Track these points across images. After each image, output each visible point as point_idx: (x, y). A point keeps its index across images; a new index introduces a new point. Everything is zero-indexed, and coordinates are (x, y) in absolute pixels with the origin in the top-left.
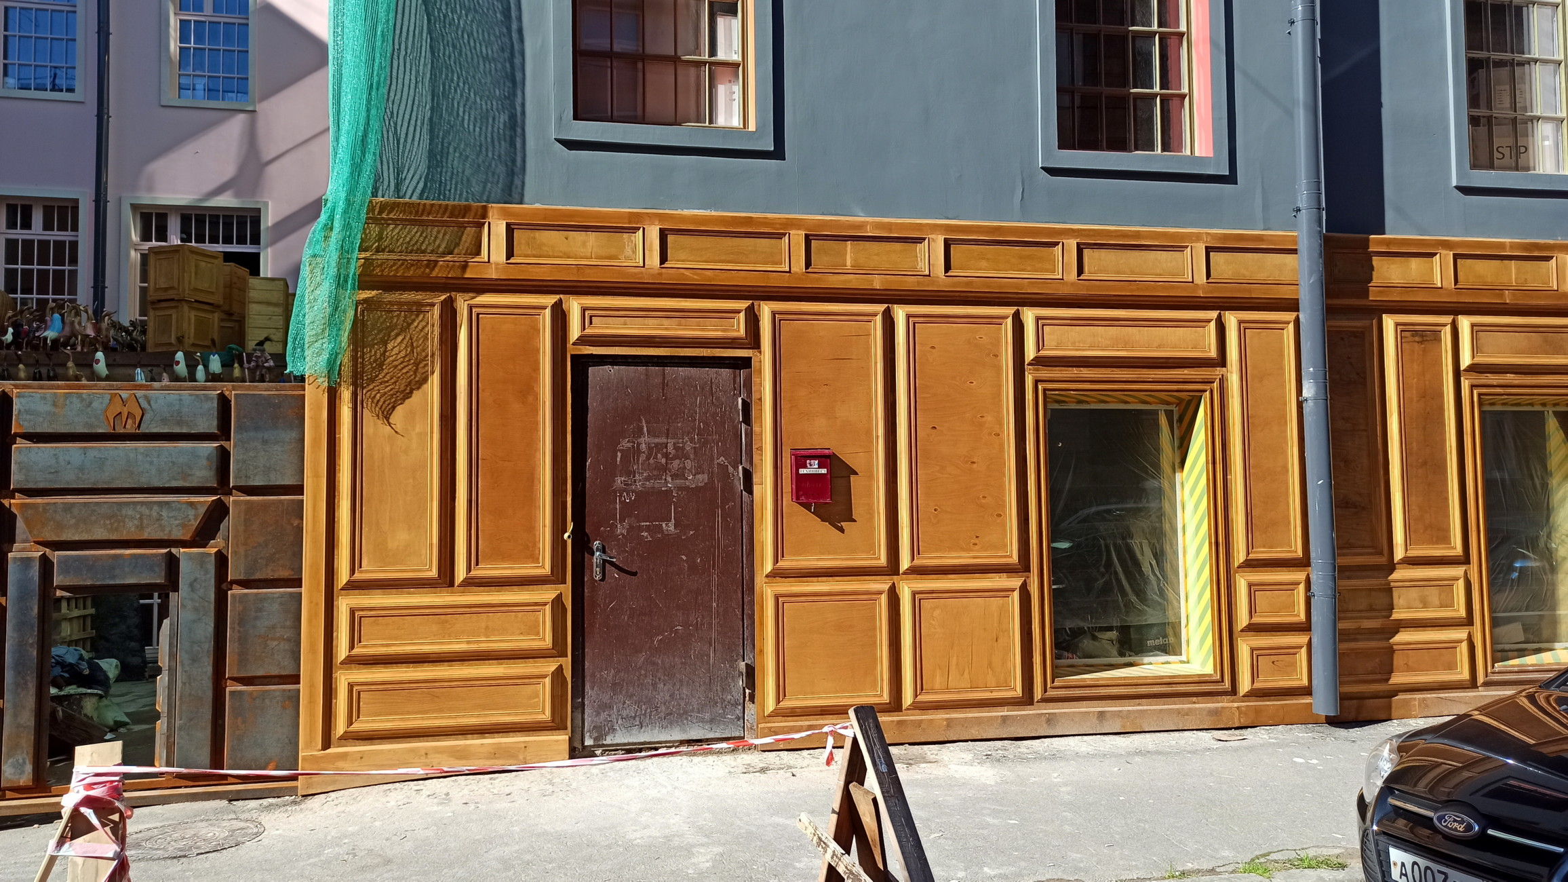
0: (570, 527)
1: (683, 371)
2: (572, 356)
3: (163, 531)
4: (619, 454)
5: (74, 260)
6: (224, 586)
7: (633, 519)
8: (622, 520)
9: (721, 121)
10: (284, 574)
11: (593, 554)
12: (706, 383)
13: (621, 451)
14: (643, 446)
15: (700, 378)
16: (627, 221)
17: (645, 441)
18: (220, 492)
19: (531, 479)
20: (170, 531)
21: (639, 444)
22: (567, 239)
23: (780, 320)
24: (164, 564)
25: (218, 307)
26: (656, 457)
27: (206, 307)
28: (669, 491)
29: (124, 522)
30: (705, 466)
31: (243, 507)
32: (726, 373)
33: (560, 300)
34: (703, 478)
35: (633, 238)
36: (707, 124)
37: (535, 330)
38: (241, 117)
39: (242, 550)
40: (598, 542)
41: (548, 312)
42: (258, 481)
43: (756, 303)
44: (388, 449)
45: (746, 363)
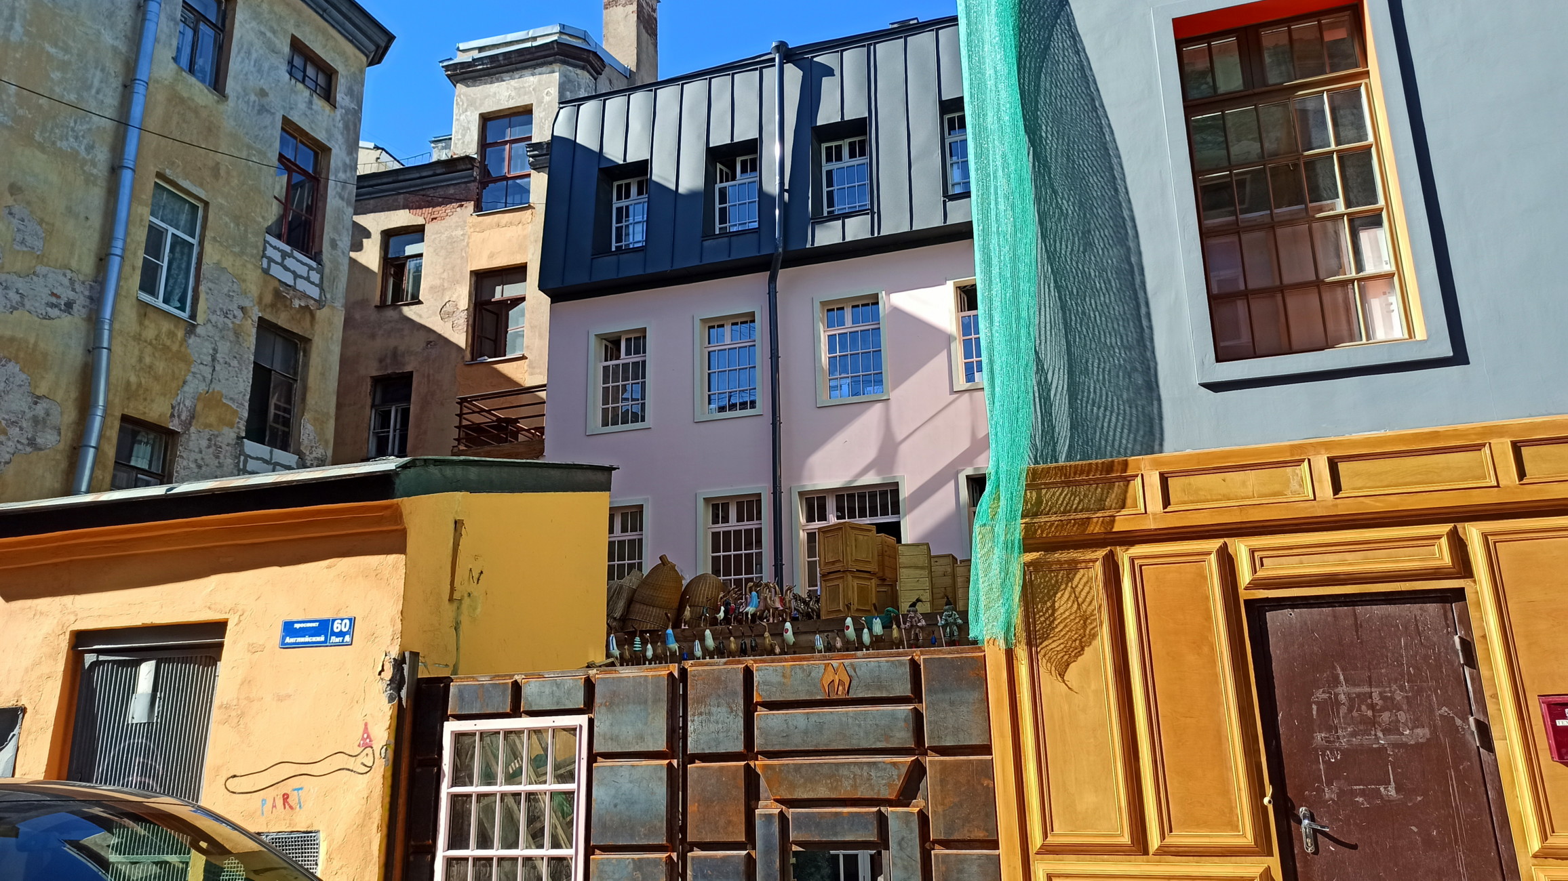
0: (1269, 790)
1: (1378, 610)
2: (1246, 602)
3: (873, 790)
4: (1314, 707)
5: (759, 543)
6: (927, 845)
7: (1342, 781)
8: (1329, 783)
9: (1380, 334)
10: (980, 835)
11: (1300, 822)
12: (1409, 621)
13: (1317, 703)
14: (1342, 697)
15: (1400, 616)
16: (1288, 454)
17: (1343, 691)
18: (917, 752)
19: (1220, 737)
20: (879, 790)
21: (1336, 695)
22: (1224, 481)
23: (1495, 543)
24: (875, 822)
25: (874, 574)
26: (1359, 710)
27: (866, 575)
28: (1382, 749)
29: (841, 782)
30: (1424, 718)
31: (938, 767)
32: (1433, 608)
33: (1225, 544)
34: (1423, 733)
35: (1298, 471)
36: (1364, 340)
37: (1203, 577)
38: (879, 406)
39: (940, 809)
40: (1304, 808)
41: (1213, 557)
42: (949, 742)
43: (1459, 526)
44: (1066, 707)
45: (1459, 594)
